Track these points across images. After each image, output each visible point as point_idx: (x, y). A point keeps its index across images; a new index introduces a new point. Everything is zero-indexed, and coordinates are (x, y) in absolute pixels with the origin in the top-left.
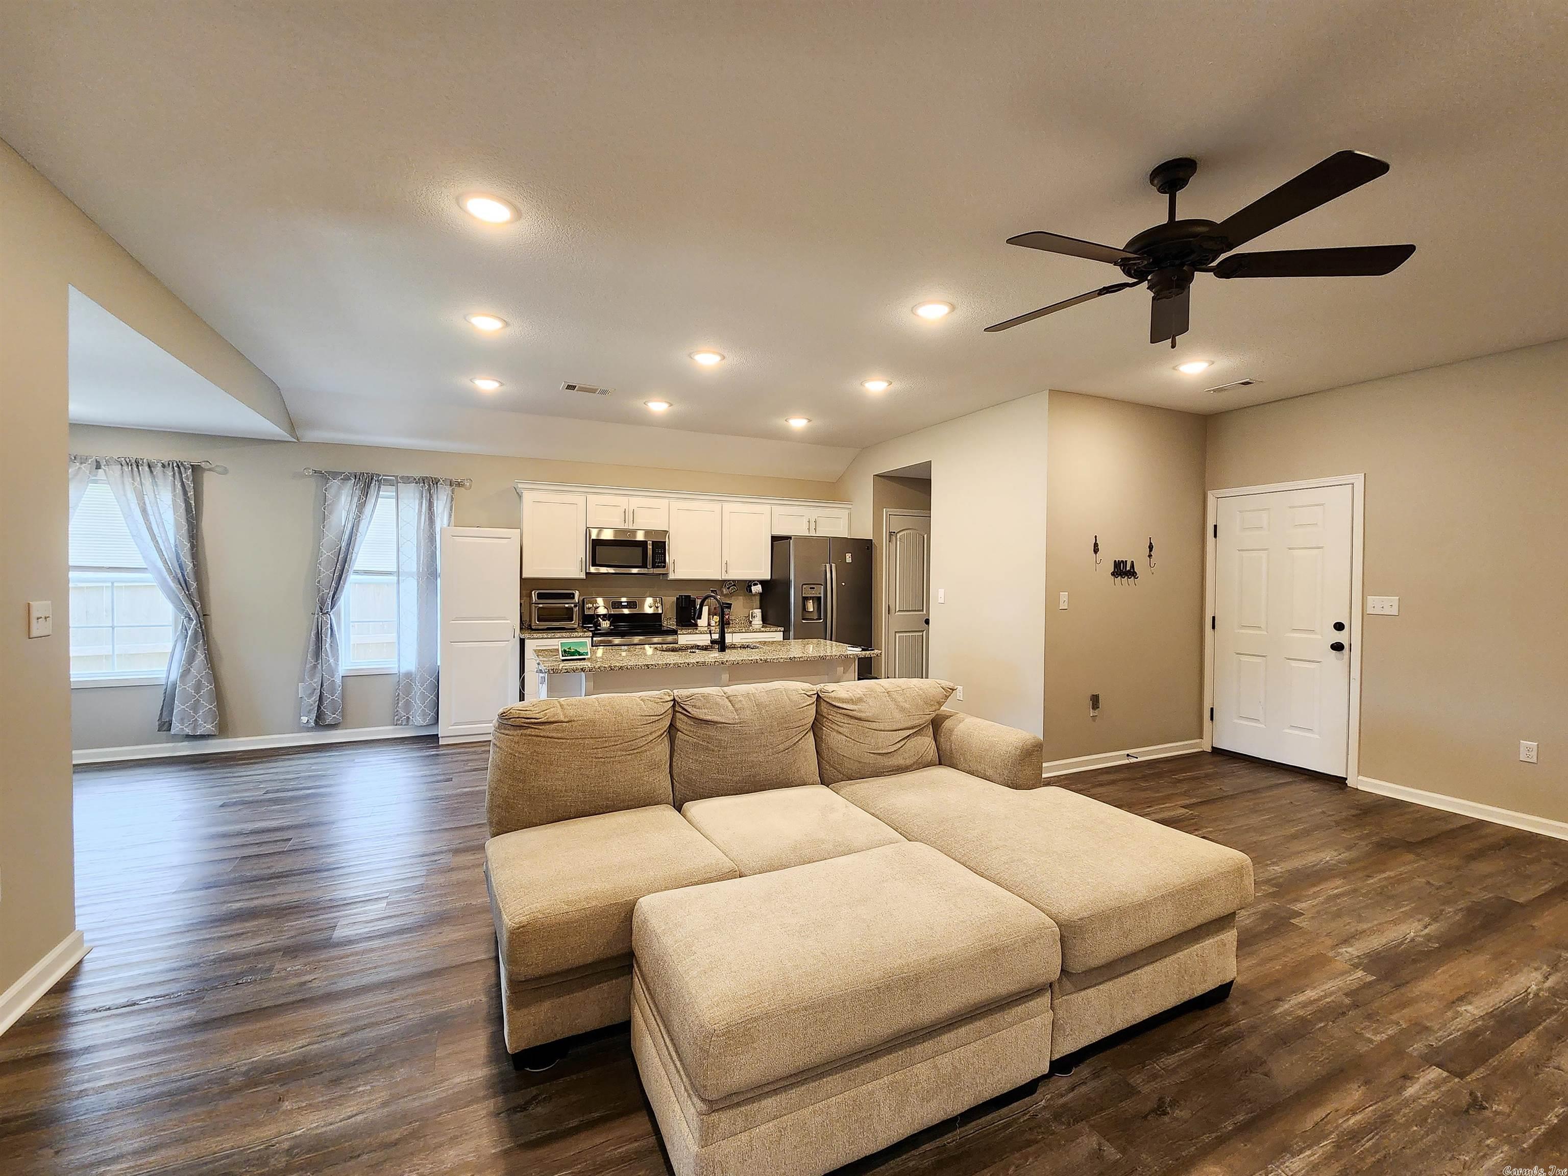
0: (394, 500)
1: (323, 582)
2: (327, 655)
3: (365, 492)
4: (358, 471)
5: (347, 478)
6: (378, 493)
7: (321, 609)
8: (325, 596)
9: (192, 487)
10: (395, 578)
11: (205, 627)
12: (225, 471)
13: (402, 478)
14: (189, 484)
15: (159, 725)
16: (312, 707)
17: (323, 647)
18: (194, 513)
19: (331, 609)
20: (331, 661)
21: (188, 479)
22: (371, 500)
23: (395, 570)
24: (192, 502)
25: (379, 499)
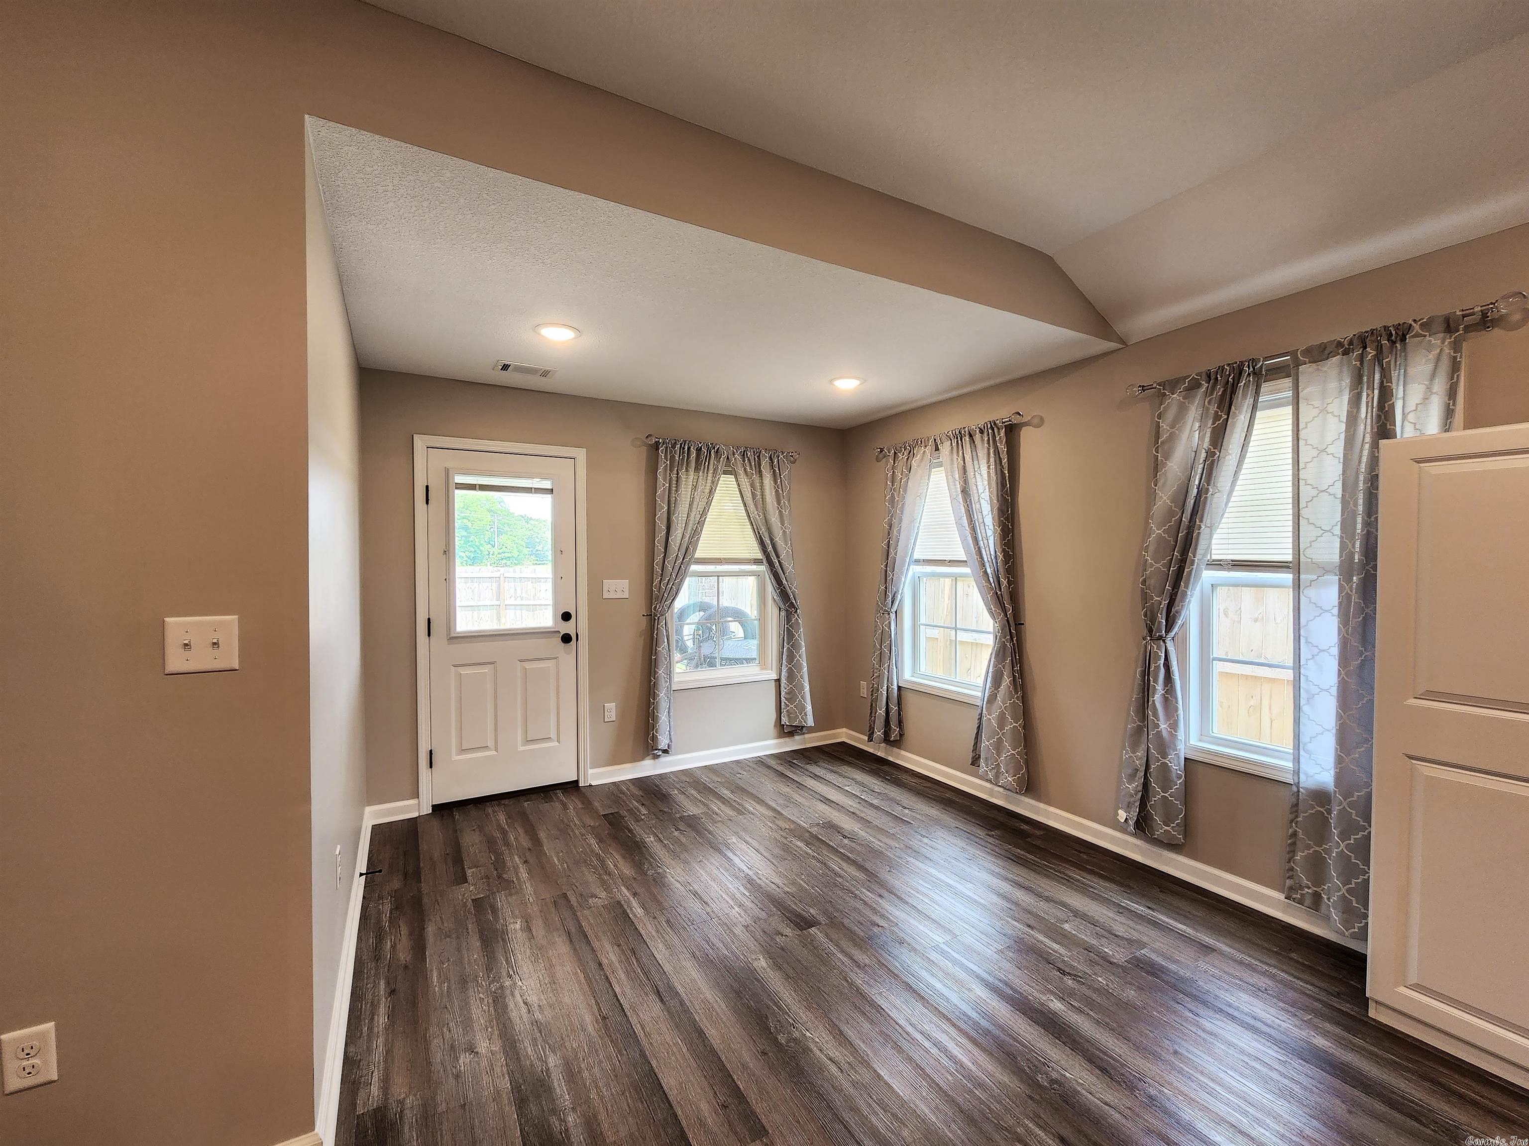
0: (1289, 410)
1: (1152, 582)
2: (1155, 715)
3: (1227, 404)
4: (1213, 368)
5: (1195, 386)
6: (1256, 401)
7: (1150, 631)
8: (1155, 607)
9: (1005, 452)
10: (1287, 577)
11: (1017, 640)
12: (1041, 422)
13: (1308, 352)
14: (1002, 447)
15: (973, 758)
16: (1132, 799)
17: (1151, 699)
18: (1008, 486)
19: (1167, 632)
20: (1163, 726)
21: (1001, 443)
22: (1240, 419)
23: (1289, 558)
24: (1006, 472)
25: (1259, 414)
